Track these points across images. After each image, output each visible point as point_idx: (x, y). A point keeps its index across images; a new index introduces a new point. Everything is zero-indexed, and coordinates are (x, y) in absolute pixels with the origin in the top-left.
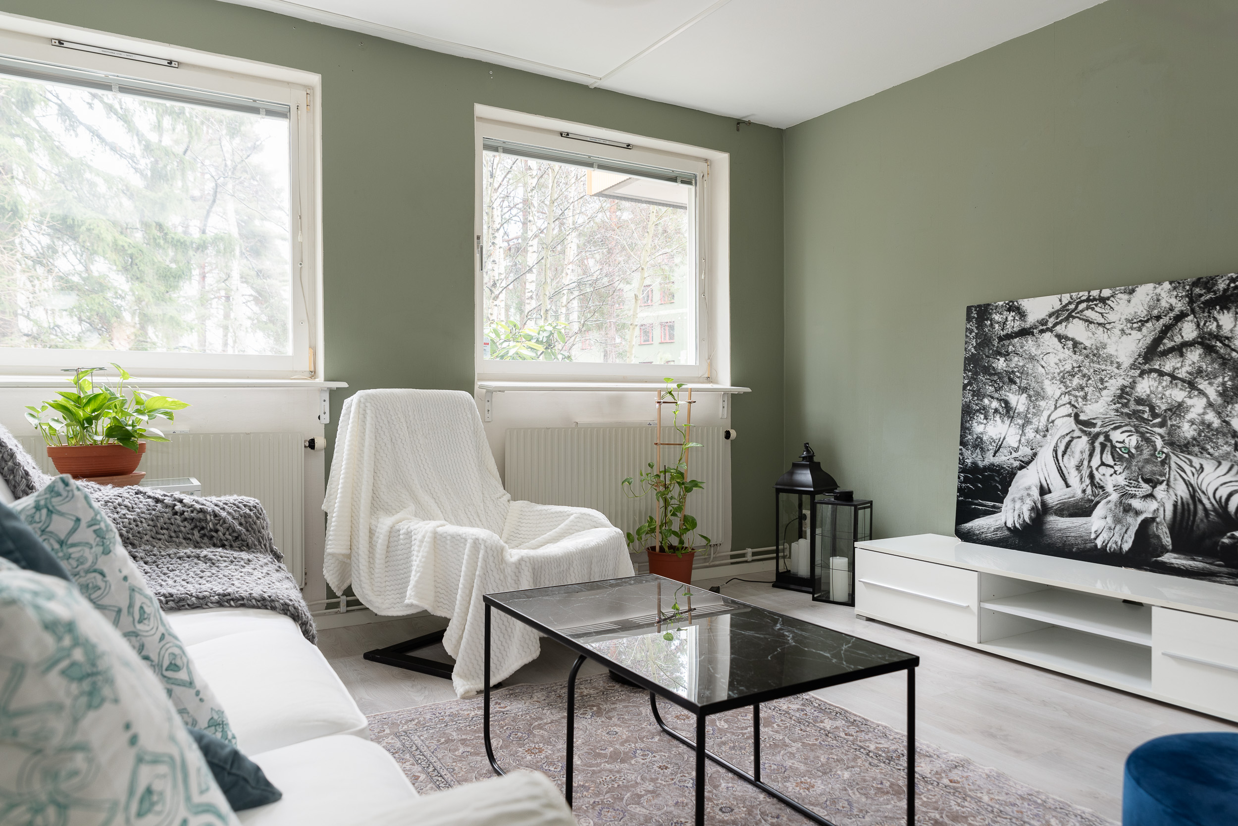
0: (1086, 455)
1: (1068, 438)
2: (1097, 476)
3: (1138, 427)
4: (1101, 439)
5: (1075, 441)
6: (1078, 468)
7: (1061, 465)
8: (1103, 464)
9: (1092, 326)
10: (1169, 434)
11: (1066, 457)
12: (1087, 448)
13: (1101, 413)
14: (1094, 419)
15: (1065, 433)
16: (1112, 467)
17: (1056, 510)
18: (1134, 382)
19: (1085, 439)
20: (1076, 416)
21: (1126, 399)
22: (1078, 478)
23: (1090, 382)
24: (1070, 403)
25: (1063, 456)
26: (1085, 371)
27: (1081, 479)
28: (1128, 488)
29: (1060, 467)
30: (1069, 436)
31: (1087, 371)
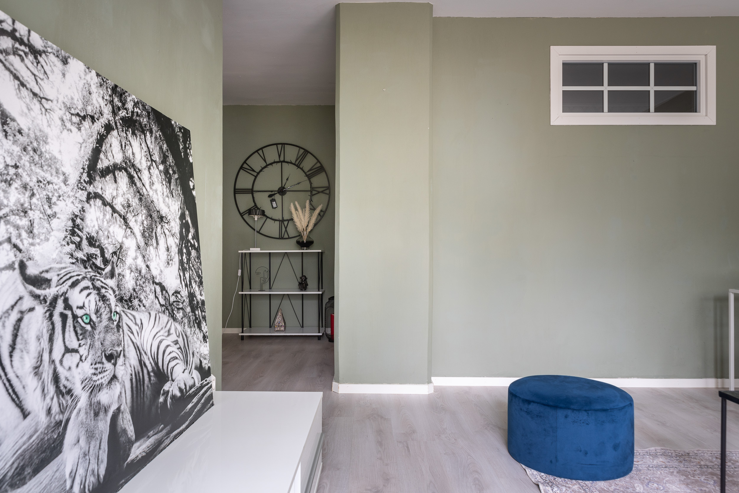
0: (45, 344)
1: (14, 316)
2: (62, 372)
3: (94, 280)
4: (60, 306)
5: (27, 317)
6: (37, 370)
7: (11, 375)
8: (68, 350)
9: (23, 90)
10: (118, 286)
11: (17, 354)
12: (45, 325)
13: (54, 261)
14: (47, 271)
15: (8, 306)
16: (76, 351)
17: (12, 477)
18: (83, 210)
19: (40, 310)
20: (23, 266)
21: (78, 236)
22: (39, 391)
23: (34, 200)
24: (9, 240)
25: (11, 356)
26: (26, 178)
27: (43, 390)
28: (95, 378)
29: (9, 381)
30: (16, 309)
31: (28, 179)
